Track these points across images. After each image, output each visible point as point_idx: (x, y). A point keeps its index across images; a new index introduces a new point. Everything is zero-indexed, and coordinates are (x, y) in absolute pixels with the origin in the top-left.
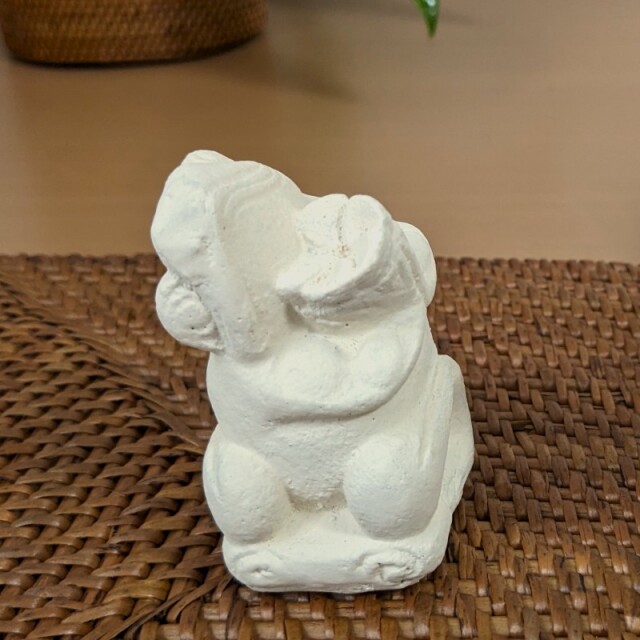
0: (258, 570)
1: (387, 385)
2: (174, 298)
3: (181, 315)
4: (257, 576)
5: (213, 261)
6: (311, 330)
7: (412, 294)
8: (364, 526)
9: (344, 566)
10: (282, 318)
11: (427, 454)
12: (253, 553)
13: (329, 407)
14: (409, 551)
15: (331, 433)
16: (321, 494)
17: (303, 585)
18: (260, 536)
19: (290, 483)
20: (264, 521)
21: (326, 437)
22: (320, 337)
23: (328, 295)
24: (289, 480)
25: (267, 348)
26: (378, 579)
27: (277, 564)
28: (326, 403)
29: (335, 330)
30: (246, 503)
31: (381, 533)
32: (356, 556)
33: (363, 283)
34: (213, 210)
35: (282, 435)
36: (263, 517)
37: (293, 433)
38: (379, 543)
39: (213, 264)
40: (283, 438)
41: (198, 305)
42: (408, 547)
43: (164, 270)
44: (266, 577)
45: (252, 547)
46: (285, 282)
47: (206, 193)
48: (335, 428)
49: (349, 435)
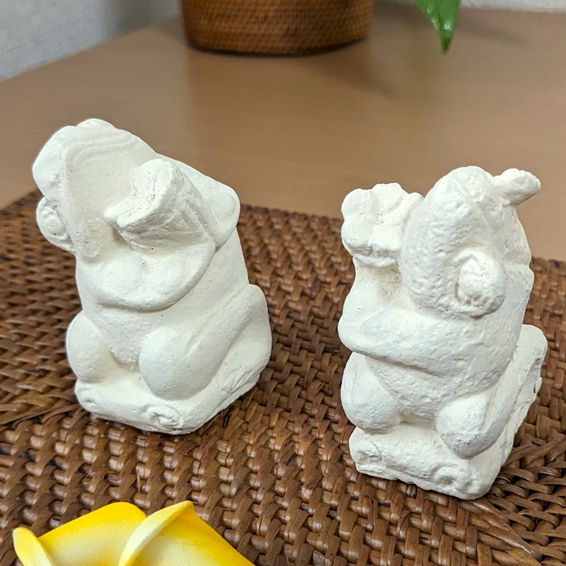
0: (90, 401)
1: (166, 294)
2: (45, 212)
3: (47, 224)
4: (89, 405)
6: (131, 249)
9: (135, 410)
10: (110, 238)
11: (195, 347)
12: (88, 389)
13: (127, 301)
14: (175, 409)
15: (133, 320)
16: (130, 360)
19: (112, 348)
20: (91, 369)
21: (130, 322)
22: (137, 254)
23: (128, 225)
24: (111, 346)
25: (98, 256)
26: (156, 424)
27: (98, 399)
28: (125, 298)
29: (145, 251)
30: (80, 355)
32: (142, 405)
34: (65, 158)
35: (106, 315)
36: (90, 367)
37: (112, 315)
38: (158, 400)
39: (62, 194)
40: (106, 317)
41: (57, 220)
42: (175, 406)
43: (42, 195)
44: (93, 406)
45: (88, 385)
47: (65, 146)
48: (136, 317)
49: (144, 323)
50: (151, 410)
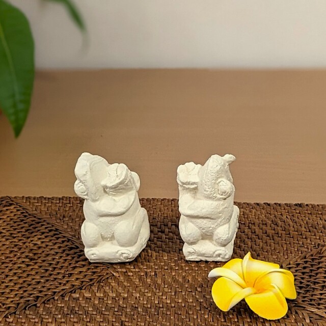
0: (93, 254)
2: (78, 186)
4: (92, 256)
5: (88, 177)
7: (133, 187)
8: (118, 243)
9: (113, 253)
10: (103, 191)
11: (134, 227)
12: (91, 250)
13: (112, 212)
14: (129, 250)
16: (109, 236)
17: (103, 259)
18: (94, 246)
19: (102, 232)
21: (111, 221)
22: (111, 197)
23: (113, 186)
25: (98, 198)
26: (121, 258)
27: (97, 253)
29: (114, 195)
30: (91, 236)
31: (122, 245)
32: (116, 251)
33: (121, 183)
37: (103, 219)
38: (122, 248)
41: (84, 187)
43: (77, 179)
45: (92, 249)
46: (103, 183)
47: (87, 162)
48: (113, 218)
49: (116, 220)
50: (120, 252)
